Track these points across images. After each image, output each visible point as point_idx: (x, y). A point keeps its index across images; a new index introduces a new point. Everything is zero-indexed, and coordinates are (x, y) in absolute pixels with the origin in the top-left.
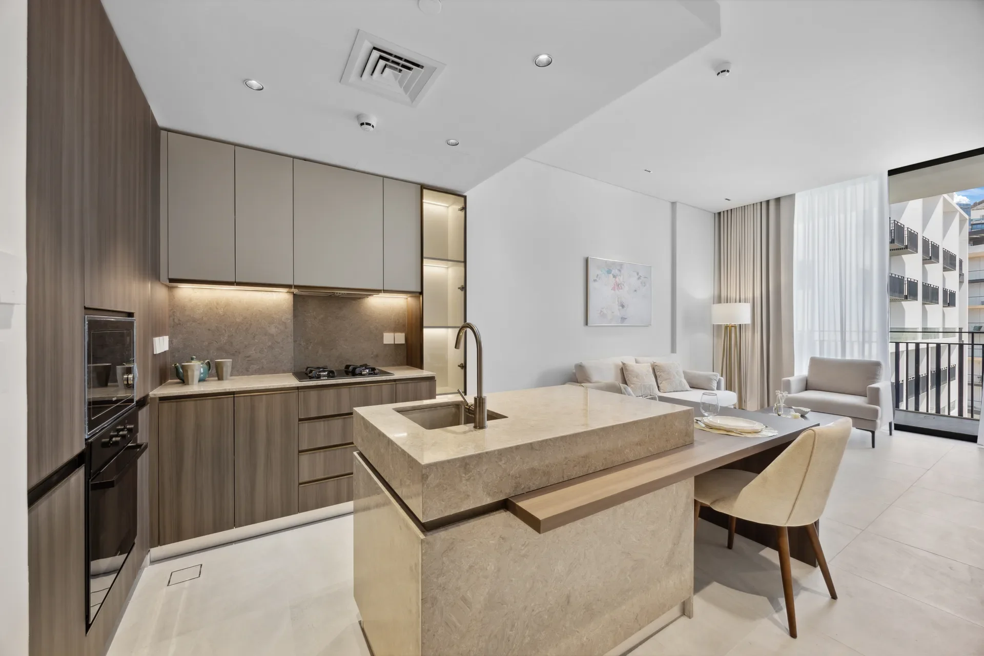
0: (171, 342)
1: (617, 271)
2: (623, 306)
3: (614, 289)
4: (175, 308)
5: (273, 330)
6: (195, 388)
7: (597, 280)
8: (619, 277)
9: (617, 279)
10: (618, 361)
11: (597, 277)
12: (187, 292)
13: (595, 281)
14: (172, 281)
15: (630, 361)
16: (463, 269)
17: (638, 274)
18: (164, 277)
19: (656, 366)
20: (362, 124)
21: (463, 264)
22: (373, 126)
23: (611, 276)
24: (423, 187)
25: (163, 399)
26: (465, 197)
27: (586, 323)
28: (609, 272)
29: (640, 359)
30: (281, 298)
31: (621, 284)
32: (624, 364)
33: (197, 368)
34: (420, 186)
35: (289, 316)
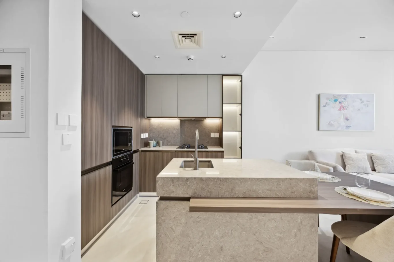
0: (149, 135)
1: (342, 100)
2: (347, 119)
3: (340, 110)
4: (150, 125)
5: (175, 132)
6: (152, 149)
7: (326, 105)
8: (344, 103)
9: (343, 104)
10: (340, 150)
11: (326, 104)
12: (153, 120)
13: (324, 106)
14: (148, 117)
15: (349, 152)
16: (241, 106)
17: (361, 100)
18: (146, 117)
19: (373, 155)
20: (188, 59)
21: (241, 104)
22: (192, 59)
23: (337, 102)
24: (223, 75)
25: (142, 151)
26: (242, 76)
27: (319, 129)
28: (336, 100)
29: (358, 150)
30: (177, 121)
31: (346, 107)
32: (343, 153)
33: (153, 143)
34: (221, 75)
35: (179, 127)
